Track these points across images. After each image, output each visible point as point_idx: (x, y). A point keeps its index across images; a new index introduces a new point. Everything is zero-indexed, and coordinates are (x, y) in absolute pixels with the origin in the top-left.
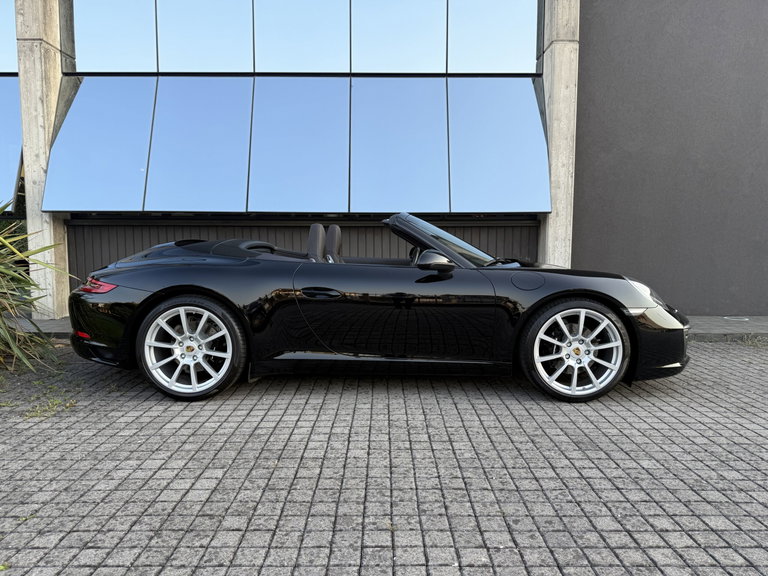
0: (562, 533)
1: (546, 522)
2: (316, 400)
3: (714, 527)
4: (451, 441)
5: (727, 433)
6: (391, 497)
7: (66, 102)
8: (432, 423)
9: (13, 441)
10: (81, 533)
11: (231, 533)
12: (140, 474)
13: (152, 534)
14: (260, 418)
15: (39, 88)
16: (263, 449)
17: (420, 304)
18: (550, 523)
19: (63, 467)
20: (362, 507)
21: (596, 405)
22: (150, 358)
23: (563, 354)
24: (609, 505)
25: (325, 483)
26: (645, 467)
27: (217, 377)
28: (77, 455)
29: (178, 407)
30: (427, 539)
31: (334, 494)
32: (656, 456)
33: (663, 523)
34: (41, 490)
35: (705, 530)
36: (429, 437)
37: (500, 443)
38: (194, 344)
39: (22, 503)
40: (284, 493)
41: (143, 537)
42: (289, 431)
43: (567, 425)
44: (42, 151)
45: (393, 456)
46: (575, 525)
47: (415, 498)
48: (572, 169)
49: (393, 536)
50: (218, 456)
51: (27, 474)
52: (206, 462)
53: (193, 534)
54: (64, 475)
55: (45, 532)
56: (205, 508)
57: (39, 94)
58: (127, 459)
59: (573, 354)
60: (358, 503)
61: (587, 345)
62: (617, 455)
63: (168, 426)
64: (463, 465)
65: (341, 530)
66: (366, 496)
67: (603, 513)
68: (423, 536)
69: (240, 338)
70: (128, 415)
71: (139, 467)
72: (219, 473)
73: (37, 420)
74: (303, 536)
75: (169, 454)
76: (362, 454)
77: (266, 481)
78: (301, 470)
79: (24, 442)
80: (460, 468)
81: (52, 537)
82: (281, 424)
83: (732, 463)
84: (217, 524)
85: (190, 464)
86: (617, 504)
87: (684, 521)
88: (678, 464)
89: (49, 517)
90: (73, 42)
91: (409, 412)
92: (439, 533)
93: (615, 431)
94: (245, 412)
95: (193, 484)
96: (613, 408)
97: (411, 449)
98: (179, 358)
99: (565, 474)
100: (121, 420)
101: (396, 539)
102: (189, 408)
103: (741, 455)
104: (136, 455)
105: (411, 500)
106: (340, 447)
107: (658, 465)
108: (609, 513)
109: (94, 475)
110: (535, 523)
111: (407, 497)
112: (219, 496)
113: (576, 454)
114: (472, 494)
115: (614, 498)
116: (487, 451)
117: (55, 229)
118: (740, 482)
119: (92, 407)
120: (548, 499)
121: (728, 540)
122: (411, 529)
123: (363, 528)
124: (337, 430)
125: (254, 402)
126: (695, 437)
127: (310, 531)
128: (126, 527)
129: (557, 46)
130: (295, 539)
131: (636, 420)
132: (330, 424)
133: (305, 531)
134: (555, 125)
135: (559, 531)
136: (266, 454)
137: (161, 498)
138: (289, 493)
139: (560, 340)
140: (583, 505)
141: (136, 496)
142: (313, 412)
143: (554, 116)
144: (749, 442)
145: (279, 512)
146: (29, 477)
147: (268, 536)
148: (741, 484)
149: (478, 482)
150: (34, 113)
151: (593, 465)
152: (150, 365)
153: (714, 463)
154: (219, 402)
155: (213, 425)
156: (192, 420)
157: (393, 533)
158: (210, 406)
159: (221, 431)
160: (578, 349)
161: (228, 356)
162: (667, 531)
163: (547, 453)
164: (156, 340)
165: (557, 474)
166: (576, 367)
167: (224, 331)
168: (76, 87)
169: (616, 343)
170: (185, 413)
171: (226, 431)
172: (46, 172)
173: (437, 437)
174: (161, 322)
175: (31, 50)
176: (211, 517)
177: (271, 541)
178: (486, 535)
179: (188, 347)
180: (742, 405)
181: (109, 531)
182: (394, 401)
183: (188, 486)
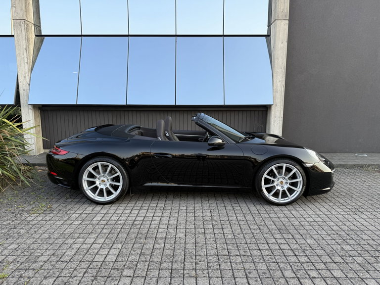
0: (269, 279)
1: (263, 273)
2: (161, 204)
3: (336, 276)
4: (223, 229)
5: (348, 224)
6: (196, 259)
7: (38, 49)
8: (214, 218)
9: (26, 227)
10: (63, 278)
11: (127, 278)
12: (85, 246)
13: (93, 278)
14: (136, 215)
15: (24, 43)
16: (138, 233)
17: (209, 159)
18: (264, 273)
19: (50, 242)
20: (183, 264)
21: (290, 207)
22: (85, 185)
23: (275, 184)
24: (291, 264)
25: (167, 252)
26: (309, 243)
27: (115, 194)
28: (56, 236)
29: (98, 208)
30: (211, 282)
31: (171, 257)
32: (314, 236)
33: (314, 274)
34: (42, 255)
35: (332, 278)
36: (213, 226)
37: (245, 230)
38: (105, 179)
39: (35, 262)
40: (149, 257)
41: (89, 280)
42: (149, 222)
43: (276, 219)
44: (27, 75)
45: (196, 237)
46: (275, 274)
47: (206, 260)
48: (284, 83)
49: (196, 280)
50: (119, 236)
51: (35, 246)
52: (113, 239)
53: (111, 278)
54: (51, 246)
55: (47, 277)
56: (115, 265)
57: (25, 47)
58: (78, 238)
59: (280, 184)
60: (181, 263)
61: (286, 180)
62: (297, 236)
63: (95, 219)
64: (228, 242)
65: (174, 277)
66: (184, 259)
67: (288, 268)
68: (209, 280)
69: (126, 176)
70: (76, 212)
71: (84, 243)
72: (119, 246)
73: (35, 215)
74: (158, 280)
75: (97, 235)
76: (182, 235)
77: (141, 250)
78: (156, 244)
79: (31, 228)
80: (226, 243)
81: (50, 280)
82: (146, 219)
83: (348, 241)
84: (121, 273)
85: (106, 241)
86: (294, 264)
87: (323, 272)
88: (324, 242)
89: (48, 269)
90: (40, 18)
91: (204, 212)
92: (216, 279)
93: (297, 223)
94: (129, 211)
95: (109, 252)
96: (298, 209)
97: (205, 233)
98: (98, 185)
99: (273, 247)
100: (74, 215)
101: (198, 281)
102: (103, 209)
103: (353, 237)
104: (82, 235)
105: (204, 261)
106: (173, 232)
107: (315, 242)
108: (291, 269)
109: (65, 247)
110: (258, 274)
111: (203, 259)
112: (121, 259)
113: (278, 236)
114: (231, 258)
115: (293, 260)
116: (239, 234)
117: (35, 112)
118: (351, 252)
119: (59, 208)
120: (264, 260)
121: (341, 283)
122: (204, 277)
123: (184, 276)
124: (171, 222)
125: (133, 205)
126: (333, 226)
127: (161, 278)
128: (81, 275)
129: (278, 22)
130: (155, 281)
131: (307, 216)
132: (168, 218)
133: (159, 277)
134: (276, 61)
135: (268, 278)
136: (140, 235)
137: (95, 260)
138: (151, 257)
139: (274, 178)
140: (280, 264)
141: (84, 258)
142: (160, 211)
143: (276, 57)
144: (357, 229)
145: (147, 267)
146: (36, 247)
147: (143, 279)
148: (351, 253)
149: (234, 252)
150: (22, 56)
151: (285, 242)
152: (85, 188)
153: (340, 241)
154: (117, 205)
155: (115, 219)
156: (106, 216)
157: (196, 278)
158: (114, 207)
159: (119, 222)
160: (282, 182)
161: (121, 184)
162: (315, 278)
163: (265, 235)
164: (88, 177)
165: (269, 247)
166: (281, 190)
167: (119, 173)
168: (42, 41)
169: (300, 179)
170: (102, 211)
171: (121, 222)
172: (29, 85)
173: (216, 226)
174: (90, 169)
175: (20, 25)
176: (118, 269)
177: (144, 282)
178: (237, 280)
179: (102, 180)
180: (358, 207)
181: (75, 277)
182: (197, 205)
183: (106, 253)
